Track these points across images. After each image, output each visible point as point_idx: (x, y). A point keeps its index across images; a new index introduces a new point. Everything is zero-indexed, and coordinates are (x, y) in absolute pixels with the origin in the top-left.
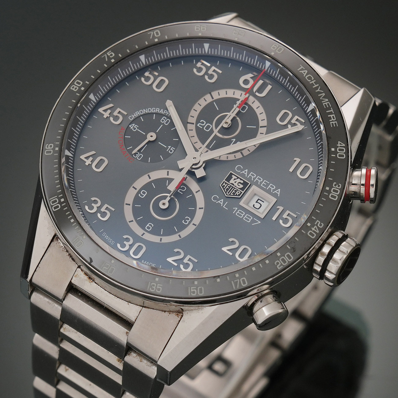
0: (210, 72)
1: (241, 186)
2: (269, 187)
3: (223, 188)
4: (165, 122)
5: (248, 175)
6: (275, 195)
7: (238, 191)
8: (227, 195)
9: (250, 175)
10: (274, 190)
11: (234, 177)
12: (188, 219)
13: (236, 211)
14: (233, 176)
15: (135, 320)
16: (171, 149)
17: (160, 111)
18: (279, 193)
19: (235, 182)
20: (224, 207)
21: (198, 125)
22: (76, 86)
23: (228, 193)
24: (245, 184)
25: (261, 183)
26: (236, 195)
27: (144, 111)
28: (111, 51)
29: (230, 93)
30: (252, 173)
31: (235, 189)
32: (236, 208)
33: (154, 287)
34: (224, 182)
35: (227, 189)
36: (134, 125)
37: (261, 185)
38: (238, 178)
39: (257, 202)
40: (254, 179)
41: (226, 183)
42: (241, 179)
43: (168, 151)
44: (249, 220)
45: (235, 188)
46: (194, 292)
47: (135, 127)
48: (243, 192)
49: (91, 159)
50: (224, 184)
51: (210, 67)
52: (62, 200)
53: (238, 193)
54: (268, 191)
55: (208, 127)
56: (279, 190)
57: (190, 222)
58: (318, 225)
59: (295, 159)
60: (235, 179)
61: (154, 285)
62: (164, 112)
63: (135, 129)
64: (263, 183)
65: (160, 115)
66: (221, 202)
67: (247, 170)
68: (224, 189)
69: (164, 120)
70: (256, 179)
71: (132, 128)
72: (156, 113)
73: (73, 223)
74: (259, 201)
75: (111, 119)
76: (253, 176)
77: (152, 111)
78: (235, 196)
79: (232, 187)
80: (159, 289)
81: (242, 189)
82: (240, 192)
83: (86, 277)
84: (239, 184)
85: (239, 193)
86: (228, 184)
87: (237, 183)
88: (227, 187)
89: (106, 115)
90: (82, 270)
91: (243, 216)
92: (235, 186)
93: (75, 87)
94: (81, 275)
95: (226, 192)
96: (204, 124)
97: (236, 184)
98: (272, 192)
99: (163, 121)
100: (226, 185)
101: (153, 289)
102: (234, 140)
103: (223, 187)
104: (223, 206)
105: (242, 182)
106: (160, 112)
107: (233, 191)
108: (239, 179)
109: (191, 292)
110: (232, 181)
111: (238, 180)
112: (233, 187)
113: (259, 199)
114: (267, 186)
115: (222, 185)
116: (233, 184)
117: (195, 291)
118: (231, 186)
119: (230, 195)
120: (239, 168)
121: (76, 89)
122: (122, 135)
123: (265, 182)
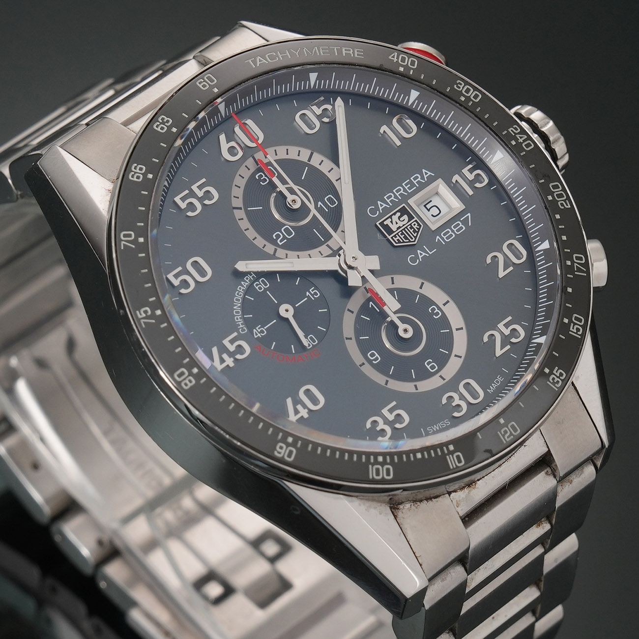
0: (200, 194)
1: (405, 217)
2: (415, 182)
3: (402, 243)
4: (263, 287)
5: (387, 203)
6: (431, 180)
7: (412, 224)
8: (414, 241)
9: (388, 201)
10: (423, 178)
11: (388, 222)
12: (433, 310)
13: (443, 238)
14: (385, 223)
15: (548, 447)
16: (312, 293)
17: (243, 287)
18: (429, 173)
19: (397, 223)
20: (430, 253)
21: (280, 244)
22: (185, 379)
23: (412, 239)
24: (403, 211)
25: (405, 190)
26: (419, 229)
27: (237, 307)
28: (138, 312)
29: (240, 182)
30: (385, 197)
31: (408, 227)
32: (438, 237)
33: (557, 379)
34: (392, 238)
35: (406, 238)
36: (255, 330)
37: (409, 191)
38: (390, 217)
39: (429, 210)
40: (396, 197)
41: (395, 236)
42: (394, 214)
43: (314, 297)
44: (461, 228)
45: (406, 227)
46: (578, 330)
47: (259, 331)
48: (416, 218)
49: (299, 407)
50: (396, 239)
51: (191, 191)
52: (380, 459)
53: (416, 226)
54: (422, 186)
55: (287, 230)
56: (424, 171)
57: (439, 308)
58: (517, 132)
59: (382, 131)
60: (392, 222)
61: (553, 379)
62: (247, 281)
63: (262, 332)
64: (406, 188)
65: (250, 290)
66: (421, 254)
67: (379, 203)
68: (404, 242)
69: (261, 286)
70: (397, 194)
71: (259, 335)
72: (245, 294)
73: (423, 455)
74: (428, 206)
75: (239, 357)
76: (390, 197)
77: (240, 298)
78: (419, 231)
79: (403, 231)
80: (561, 374)
81: (411, 218)
82: (415, 223)
83: (466, 490)
84: (401, 219)
85: (417, 224)
86: (397, 234)
87: (398, 221)
88: (402, 237)
89: (230, 362)
90: (455, 491)
91: (453, 232)
92: (403, 225)
93: (187, 381)
94: (460, 496)
95: (410, 241)
96: (280, 236)
97: (400, 224)
98: (424, 181)
99: (260, 288)
100: (398, 238)
101: (558, 382)
102: (320, 203)
103: (399, 242)
104: (428, 253)
105: (398, 214)
106: (245, 286)
107: (411, 231)
108: (393, 217)
109: (576, 333)
110: (394, 227)
111: (395, 218)
112: (404, 229)
113: (425, 206)
114: (413, 185)
115: (396, 243)
116: (399, 227)
117: (576, 326)
118: (401, 231)
119: (416, 237)
120: (373, 212)
121: (190, 381)
122: (269, 351)
123: (406, 185)
